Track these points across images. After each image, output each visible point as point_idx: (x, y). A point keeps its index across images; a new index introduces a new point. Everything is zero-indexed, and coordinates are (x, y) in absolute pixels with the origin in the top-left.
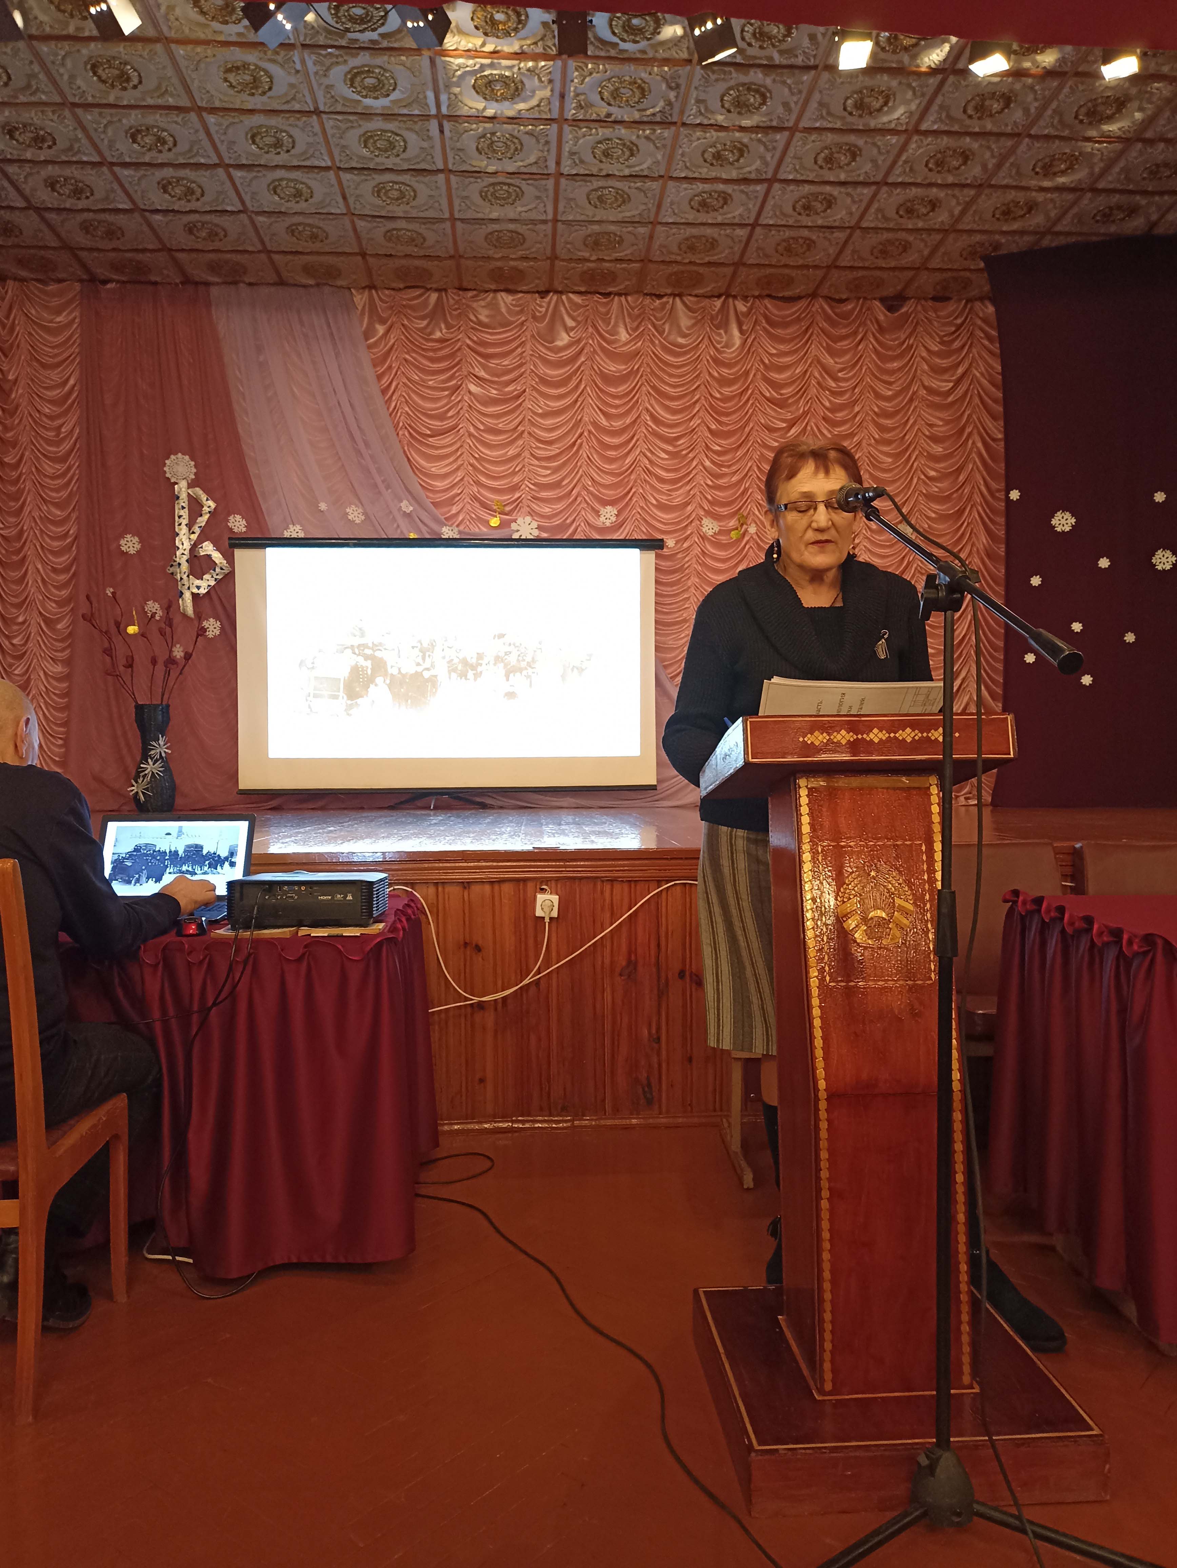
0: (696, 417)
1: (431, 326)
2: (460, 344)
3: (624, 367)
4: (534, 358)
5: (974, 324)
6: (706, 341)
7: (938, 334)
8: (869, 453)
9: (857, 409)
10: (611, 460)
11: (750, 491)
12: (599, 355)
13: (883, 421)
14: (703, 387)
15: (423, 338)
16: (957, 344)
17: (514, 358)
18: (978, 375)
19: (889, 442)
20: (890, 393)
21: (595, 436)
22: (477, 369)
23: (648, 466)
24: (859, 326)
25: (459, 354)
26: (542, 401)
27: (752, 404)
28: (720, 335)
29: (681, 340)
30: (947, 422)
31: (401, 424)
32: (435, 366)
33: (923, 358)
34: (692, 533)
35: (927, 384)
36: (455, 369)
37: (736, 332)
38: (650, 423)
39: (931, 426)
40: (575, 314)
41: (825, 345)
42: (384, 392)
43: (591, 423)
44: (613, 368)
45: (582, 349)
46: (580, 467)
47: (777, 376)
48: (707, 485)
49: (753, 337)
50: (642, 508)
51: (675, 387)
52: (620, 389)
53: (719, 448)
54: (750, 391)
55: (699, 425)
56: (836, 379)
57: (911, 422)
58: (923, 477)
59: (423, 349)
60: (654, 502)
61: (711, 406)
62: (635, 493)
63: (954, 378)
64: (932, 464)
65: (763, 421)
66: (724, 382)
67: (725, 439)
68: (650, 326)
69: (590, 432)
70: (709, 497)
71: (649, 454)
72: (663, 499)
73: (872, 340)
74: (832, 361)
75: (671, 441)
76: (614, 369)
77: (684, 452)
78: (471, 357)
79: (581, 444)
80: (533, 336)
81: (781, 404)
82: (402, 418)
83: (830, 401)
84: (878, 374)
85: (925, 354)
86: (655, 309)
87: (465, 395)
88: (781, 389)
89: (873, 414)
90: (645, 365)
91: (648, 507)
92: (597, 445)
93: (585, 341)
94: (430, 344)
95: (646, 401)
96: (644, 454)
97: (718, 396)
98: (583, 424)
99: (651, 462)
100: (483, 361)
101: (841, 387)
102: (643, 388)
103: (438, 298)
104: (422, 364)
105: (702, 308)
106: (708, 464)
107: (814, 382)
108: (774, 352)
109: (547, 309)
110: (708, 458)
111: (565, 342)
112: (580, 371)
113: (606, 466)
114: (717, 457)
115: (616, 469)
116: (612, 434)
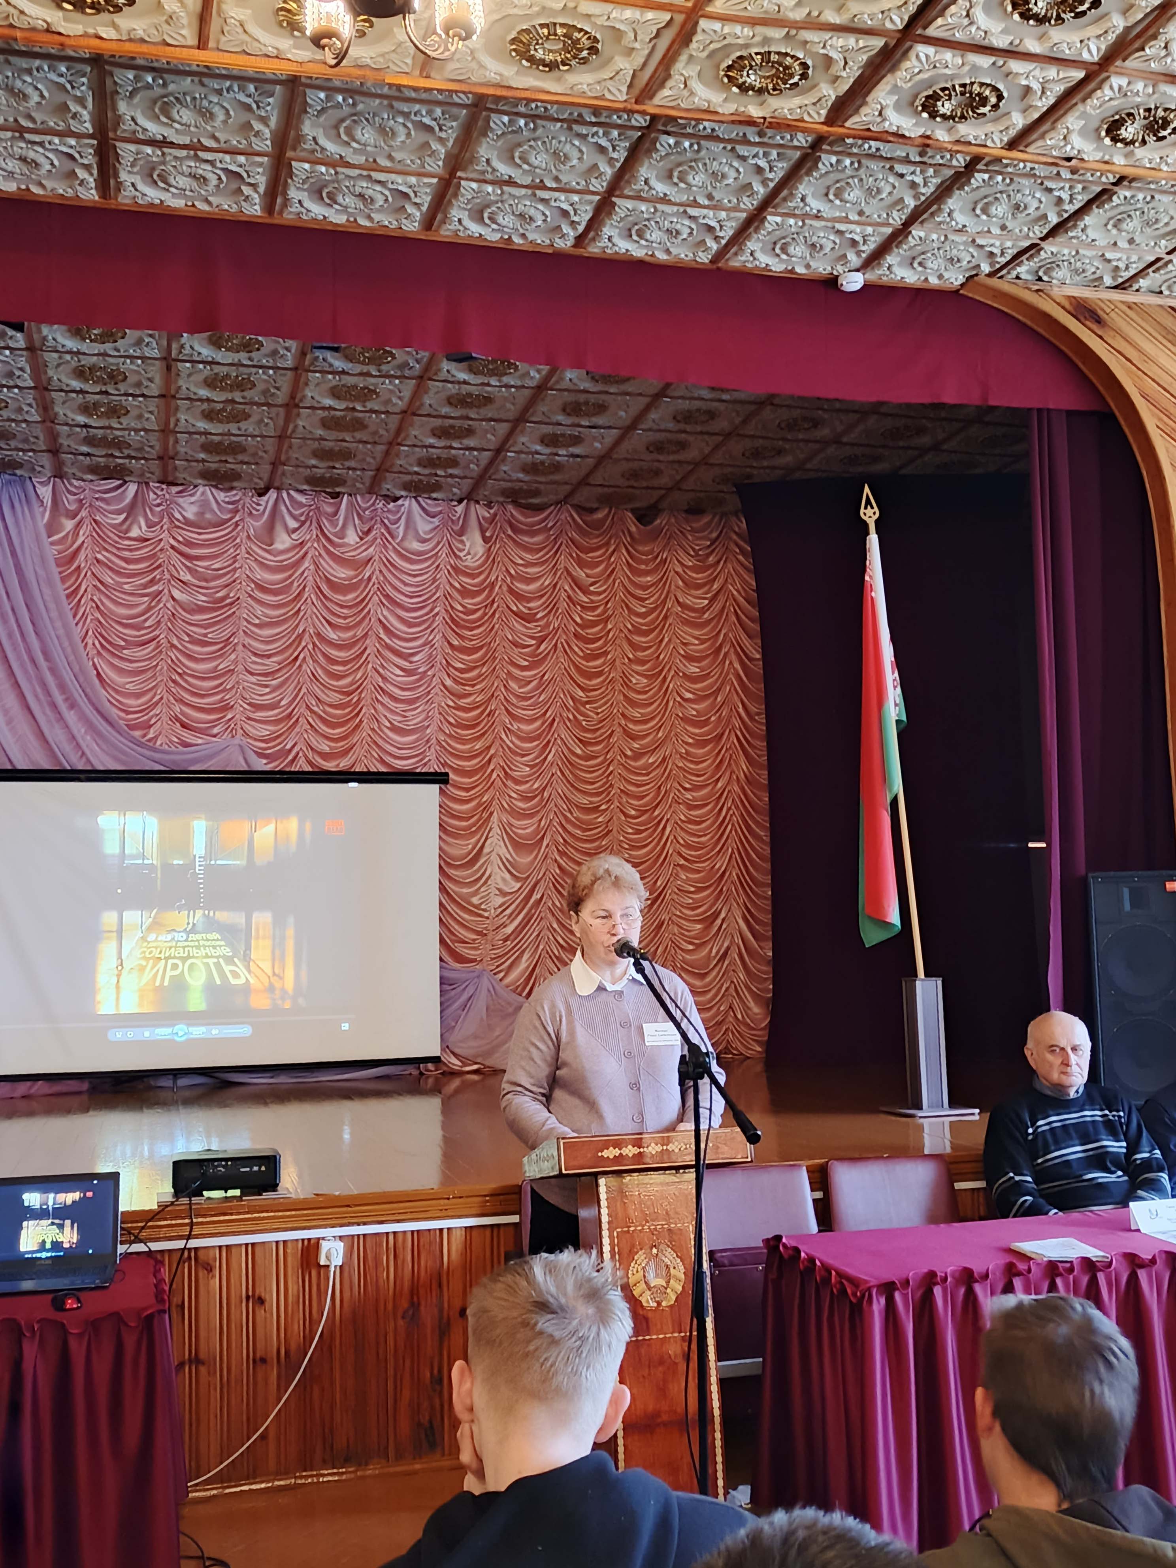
0: (435, 630)
1: (128, 523)
2: (162, 544)
3: (352, 573)
4: (249, 562)
5: (731, 539)
6: (445, 550)
7: (694, 549)
8: (624, 674)
9: (610, 626)
10: (339, 677)
11: (496, 713)
12: (324, 559)
13: (637, 639)
14: (442, 598)
15: (120, 537)
16: (711, 559)
17: (226, 561)
18: (734, 591)
19: (642, 662)
20: (644, 610)
21: (320, 649)
22: (182, 573)
23: (382, 684)
24: (610, 538)
25: (161, 555)
26: (259, 610)
27: (498, 618)
28: (461, 542)
29: (416, 546)
30: (703, 642)
31: (90, 633)
32: (133, 568)
33: (677, 573)
34: (430, 759)
35: (681, 601)
36: (156, 573)
37: (479, 540)
38: (383, 636)
39: (686, 644)
40: (297, 513)
41: (575, 556)
42: (70, 596)
43: (316, 635)
44: (341, 573)
46: (303, 684)
47: (524, 589)
48: (447, 705)
49: (497, 546)
50: (373, 730)
51: (411, 597)
52: (350, 598)
53: (461, 665)
54: (496, 605)
55: (438, 640)
56: (586, 592)
57: (666, 640)
58: (679, 699)
59: (118, 549)
60: (388, 724)
61: (452, 619)
62: (365, 714)
63: (708, 595)
64: (688, 686)
65: (510, 637)
66: (465, 592)
67: (469, 656)
68: (383, 531)
69: (314, 644)
70: (451, 719)
71: (382, 671)
72: (397, 720)
73: (624, 551)
74: (583, 574)
75: (406, 656)
76: (343, 576)
77: (420, 670)
78: (176, 560)
79: (304, 658)
80: (249, 537)
81: (528, 618)
82: (92, 625)
83: (581, 617)
84: (632, 589)
85: (679, 570)
86: (389, 511)
87: (167, 601)
88: (528, 602)
89: (626, 631)
90: (378, 572)
91: (379, 728)
92: (322, 660)
93: (309, 544)
94: (127, 542)
95: (379, 611)
96: (376, 670)
97: (460, 608)
98: (307, 636)
99: (384, 679)
100: (189, 564)
101: (592, 602)
102: (375, 598)
103: (137, 492)
104: (117, 565)
105: (440, 512)
106: (449, 682)
107: (564, 595)
108: (521, 562)
109: (266, 508)
110: (449, 675)
111: (286, 545)
112: (304, 578)
113: (333, 683)
114: (458, 674)
115: (343, 687)
116: (340, 647)
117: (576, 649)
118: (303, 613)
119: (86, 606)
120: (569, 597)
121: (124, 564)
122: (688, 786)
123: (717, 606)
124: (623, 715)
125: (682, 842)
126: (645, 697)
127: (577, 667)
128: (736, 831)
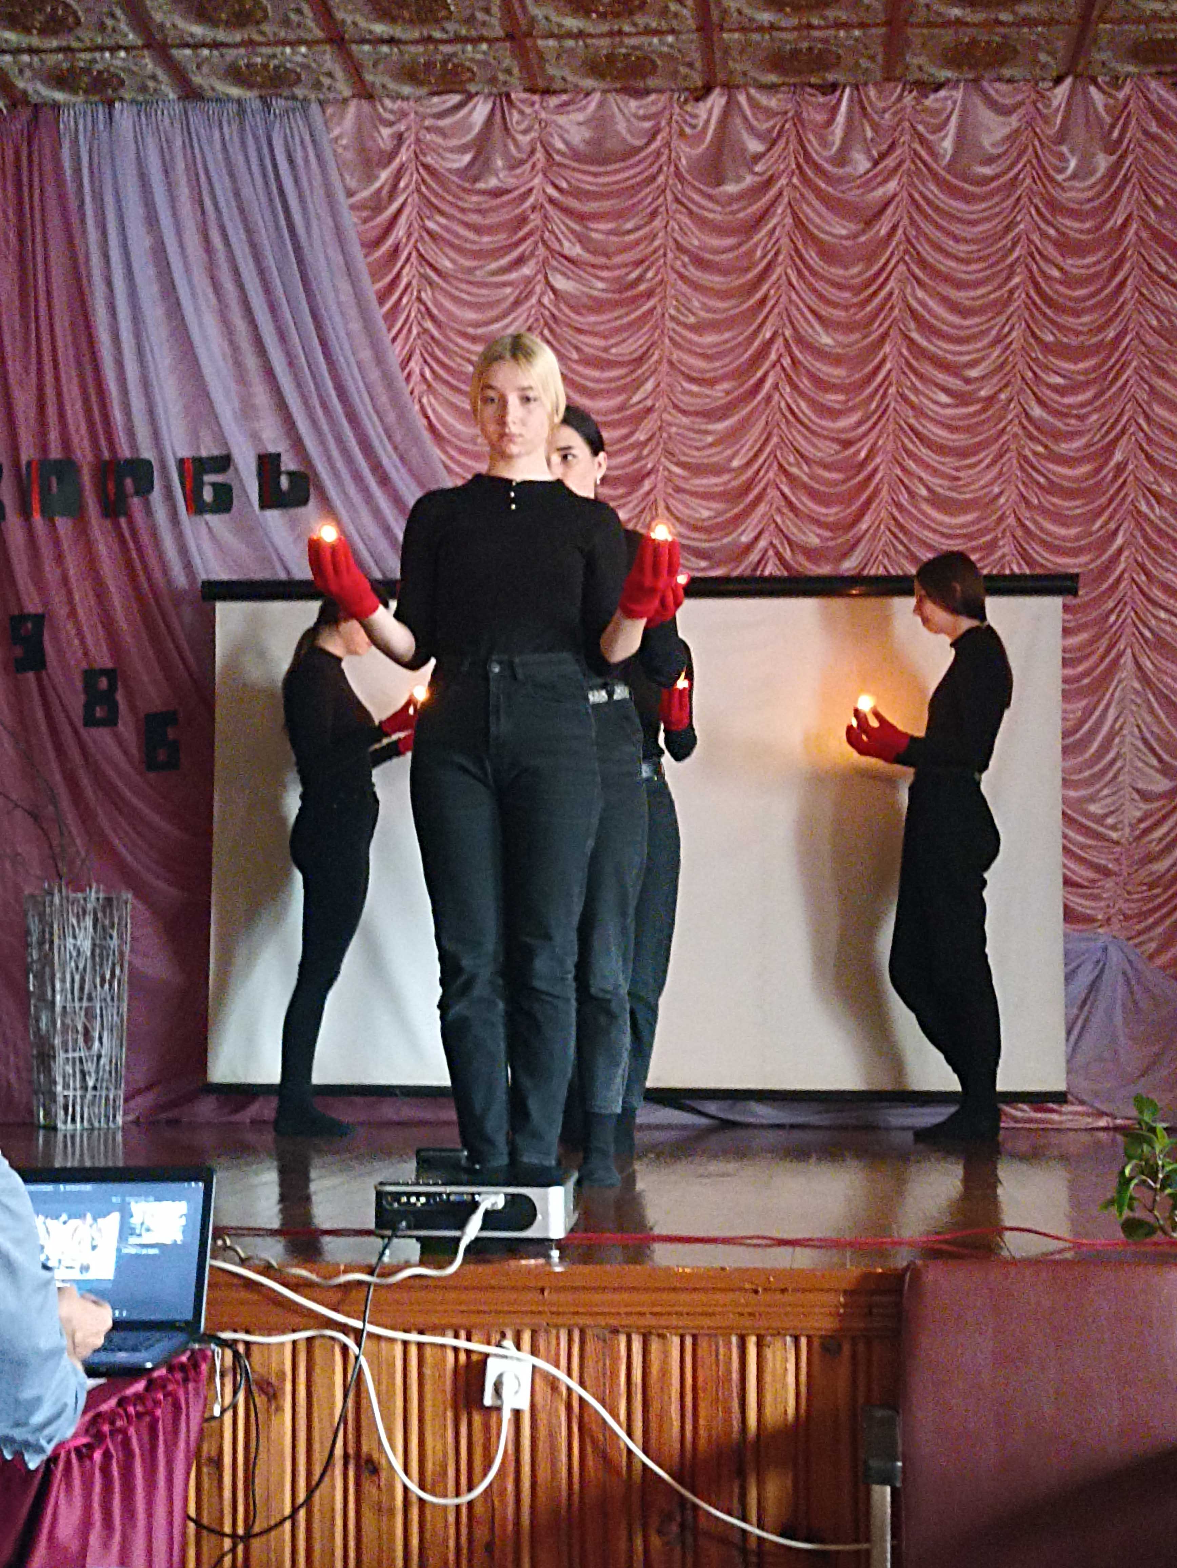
1: (478, 163)
2: (534, 196)
3: (862, 228)
4: (679, 218)
6: (1032, 169)
10: (833, 414)
12: (809, 204)
14: (1025, 259)
15: (466, 190)
17: (640, 221)
21: (806, 368)
22: (566, 244)
23: (912, 421)
25: (532, 216)
26: (695, 300)
28: (1061, 154)
29: (980, 170)
32: (487, 241)
36: (524, 248)
38: (915, 335)
40: (762, 126)
42: (383, 294)
43: (796, 339)
44: (840, 227)
45: (779, 195)
51: (967, 262)
52: (855, 271)
53: (1062, 380)
54: (1127, 266)
59: (463, 210)
60: (924, 492)
61: (1045, 296)
62: (883, 477)
65: (1154, 323)
66: (1069, 246)
67: (1075, 363)
69: (793, 358)
70: (1042, 480)
71: (913, 397)
72: (942, 485)
75: (955, 369)
77: (986, 392)
78: (556, 221)
79: (775, 383)
80: (679, 175)
82: (420, 340)
86: (925, 110)
87: (543, 294)
90: (906, 221)
91: (912, 502)
92: (805, 383)
93: (783, 181)
94: (478, 200)
95: (908, 290)
96: (902, 396)
98: (779, 342)
100: (577, 227)
102: (902, 267)
103: (493, 109)
104: (461, 239)
105: (1021, 104)
106: (1037, 412)
109: (707, 121)
110: (1038, 400)
111: (744, 185)
112: (773, 240)
113: (823, 423)
114: (1057, 397)
115: (843, 430)
116: (837, 360)
118: (772, 302)
119: (410, 308)
121: (471, 235)
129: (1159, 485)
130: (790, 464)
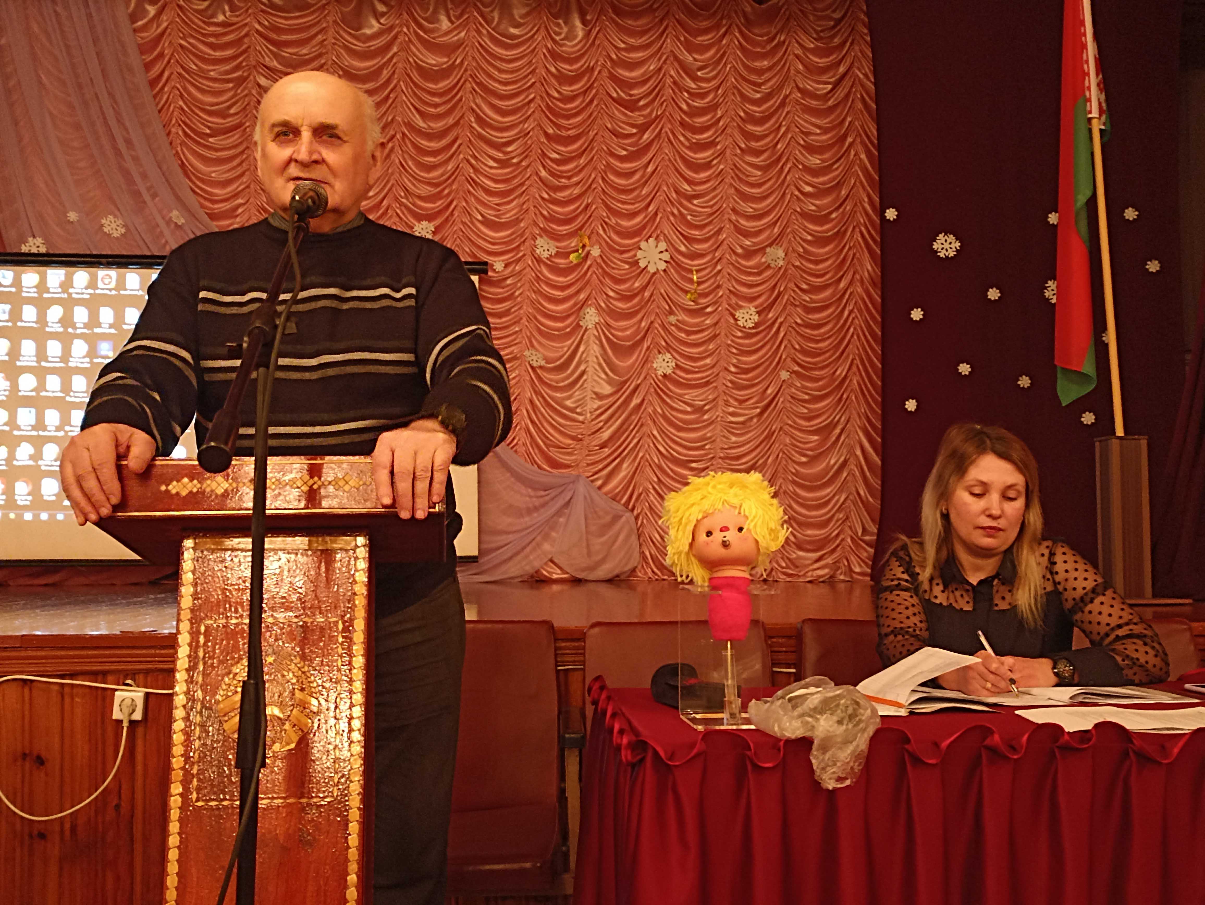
0: (531, 119)
1: (213, 8)
2: (246, 29)
3: (446, 60)
4: (336, 47)
6: (543, 32)
7: (815, 30)
8: (735, 165)
9: (719, 113)
10: (428, 168)
11: (594, 207)
12: (414, 45)
13: (751, 128)
14: (538, 85)
15: (204, 22)
16: (837, 41)
17: (313, 47)
18: (861, 76)
19: (757, 153)
20: (758, 96)
21: (410, 140)
22: (267, 59)
23: (473, 175)
24: (722, 18)
25: (246, 40)
27: (597, 106)
28: (558, 25)
29: (513, 31)
30: (825, 130)
31: (174, 121)
32: (218, 54)
33: (797, 56)
34: (524, 255)
35: (801, 86)
36: (241, 59)
37: (578, 23)
38: (474, 125)
39: (807, 134)
41: (682, 39)
42: (153, 83)
43: (404, 123)
44: (432, 60)
45: (395, 38)
46: (392, 174)
47: (627, 74)
48: (543, 198)
49: (597, 29)
50: (464, 223)
51: (506, 84)
52: (441, 85)
53: (557, 156)
54: (594, 91)
55: (533, 129)
56: (695, 79)
57: (783, 129)
58: (797, 193)
59: (202, 34)
60: (480, 218)
61: (548, 107)
62: (456, 206)
63: (832, 80)
64: (809, 178)
65: (609, 126)
66: (563, 79)
67: (566, 146)
68: (476, 14)
69: (404, 134)
70: (545, 213)
71: (473, 161)
72: (490, 214)
73: (737, 34)
74: (691, 59)
75: (498, 147)
76: (434, 62)
77: (515, 161)
78: (261, 45)
79: (393, 148)
80: (335, 22)
81: (631, 105)
82: (175, 113)
83: (688, 104)
84: (745, 73)
85: (799, 52)
88: (631, 89)
89: (738, 120)
90: (470, 58)
91: (472, 223)
92: (411, 150)
93: (398, 29)
94: (212, 29)
95: (471, 99)
96: (468, 161)
97: (556, 95)
99: (476, 170)
101: (700, 88)
102: (468, 85)
104: (201, 51)
106: (544, 174)
107: (669, 81)
108: (623, 46)
110: (544, 167)
111: (375, 30)
112: (392, 64)
113: (422, 174)
114: (555, 166)
115: (434, 179)
116: (430, 137)
117: (682, 139)
118: (390, 101)
119: (169, 93)
120: (675, 83)
122: (804, 286)
123: (840, 93)
124: (734, 210)
125: (797, 347)
126: (758, 191)
127: (682, 157)
128: (858, 337)
129: (609, 219)
130: (402, 197)
